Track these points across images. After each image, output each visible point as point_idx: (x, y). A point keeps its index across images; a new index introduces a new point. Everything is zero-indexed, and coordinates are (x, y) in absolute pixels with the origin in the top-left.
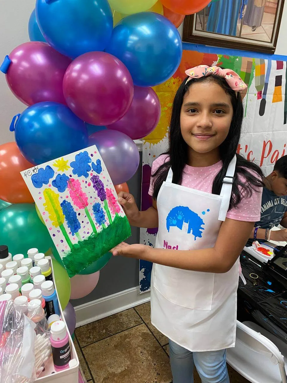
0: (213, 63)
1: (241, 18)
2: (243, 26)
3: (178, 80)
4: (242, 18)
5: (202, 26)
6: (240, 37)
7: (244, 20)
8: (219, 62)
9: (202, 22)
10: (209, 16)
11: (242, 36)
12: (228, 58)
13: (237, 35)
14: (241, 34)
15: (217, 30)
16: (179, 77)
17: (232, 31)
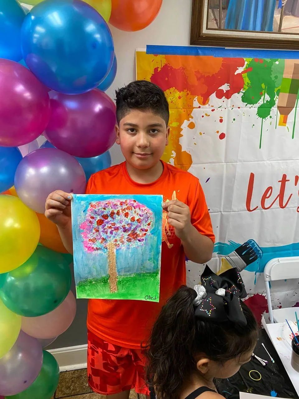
0: (238, 69)
1: (280, 6)
2: (285, 17)
3: (186, 94)
4: (283, 6)
5: (217, 23)
6: (279, 32)
7: (285, 10)
8: (246, 67)
9: (217, 18)
10: (227, 9)
11: (283, 31)
12: (261, 61)
13: (274, 31)
14: (282, 28)
15: (241, 25)
16: (186, 90)
17: (267, 25)
